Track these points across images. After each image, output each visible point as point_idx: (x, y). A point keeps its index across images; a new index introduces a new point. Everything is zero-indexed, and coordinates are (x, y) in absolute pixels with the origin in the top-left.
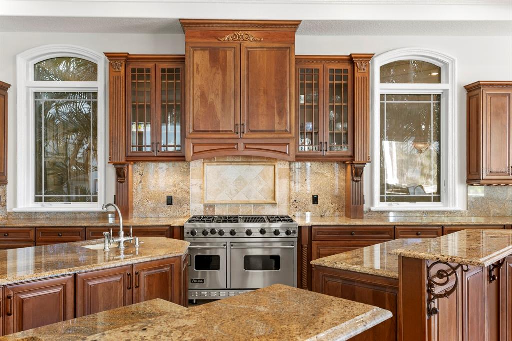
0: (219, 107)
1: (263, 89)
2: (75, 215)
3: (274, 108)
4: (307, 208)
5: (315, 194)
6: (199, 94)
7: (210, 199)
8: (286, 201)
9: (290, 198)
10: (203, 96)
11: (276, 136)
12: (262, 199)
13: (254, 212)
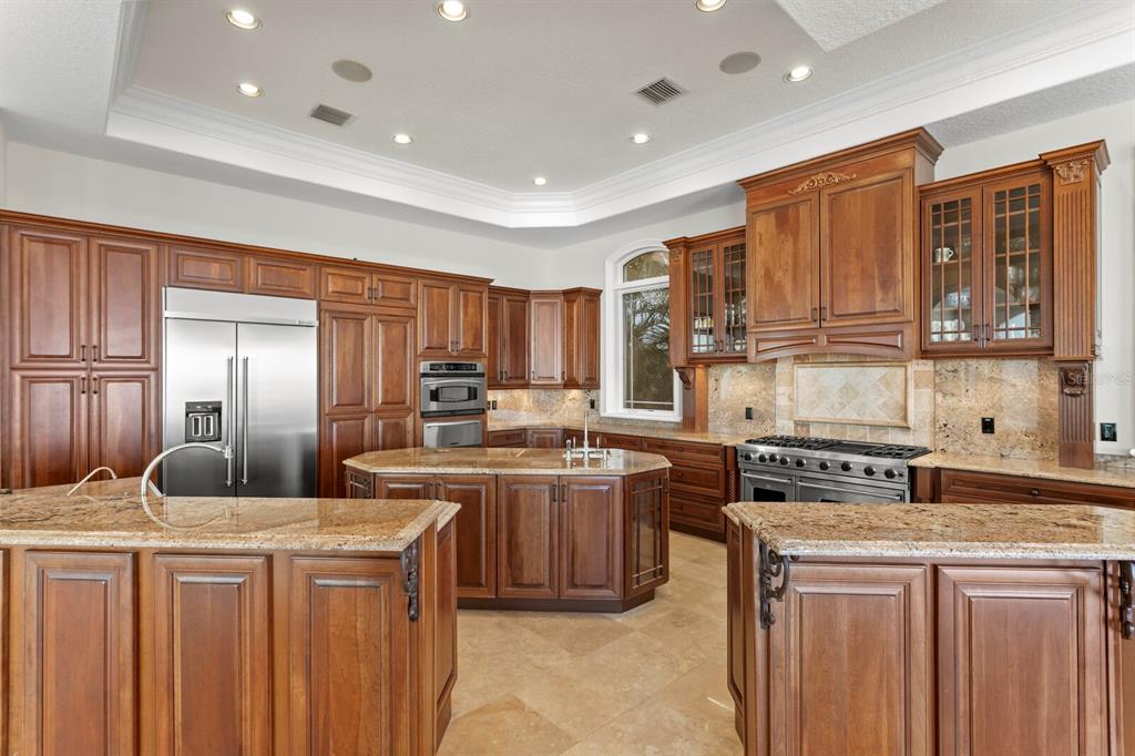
0: (788, 286)
1: (854, 251)
3: (873, 277)
4: (968, 439)
5: (988, 415)
6: (762, 272)
7: (803, 414)
8: (928, 425)
9: (935, 420)
10: (768, 275)
11: (878, 321)
12: (883, 417)
13: (869, 438)
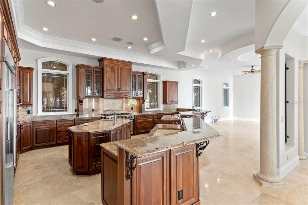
0: (113, 83)
2: (61, 116)
4: (130, 111)
6: (108, 79)
7: (105, 109)
8: (125, 109)
11: (127, 92)
12: (119, 109)
